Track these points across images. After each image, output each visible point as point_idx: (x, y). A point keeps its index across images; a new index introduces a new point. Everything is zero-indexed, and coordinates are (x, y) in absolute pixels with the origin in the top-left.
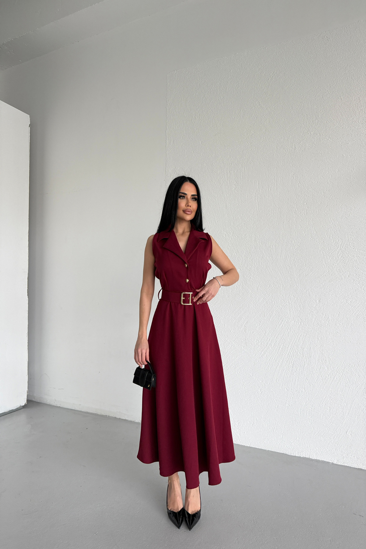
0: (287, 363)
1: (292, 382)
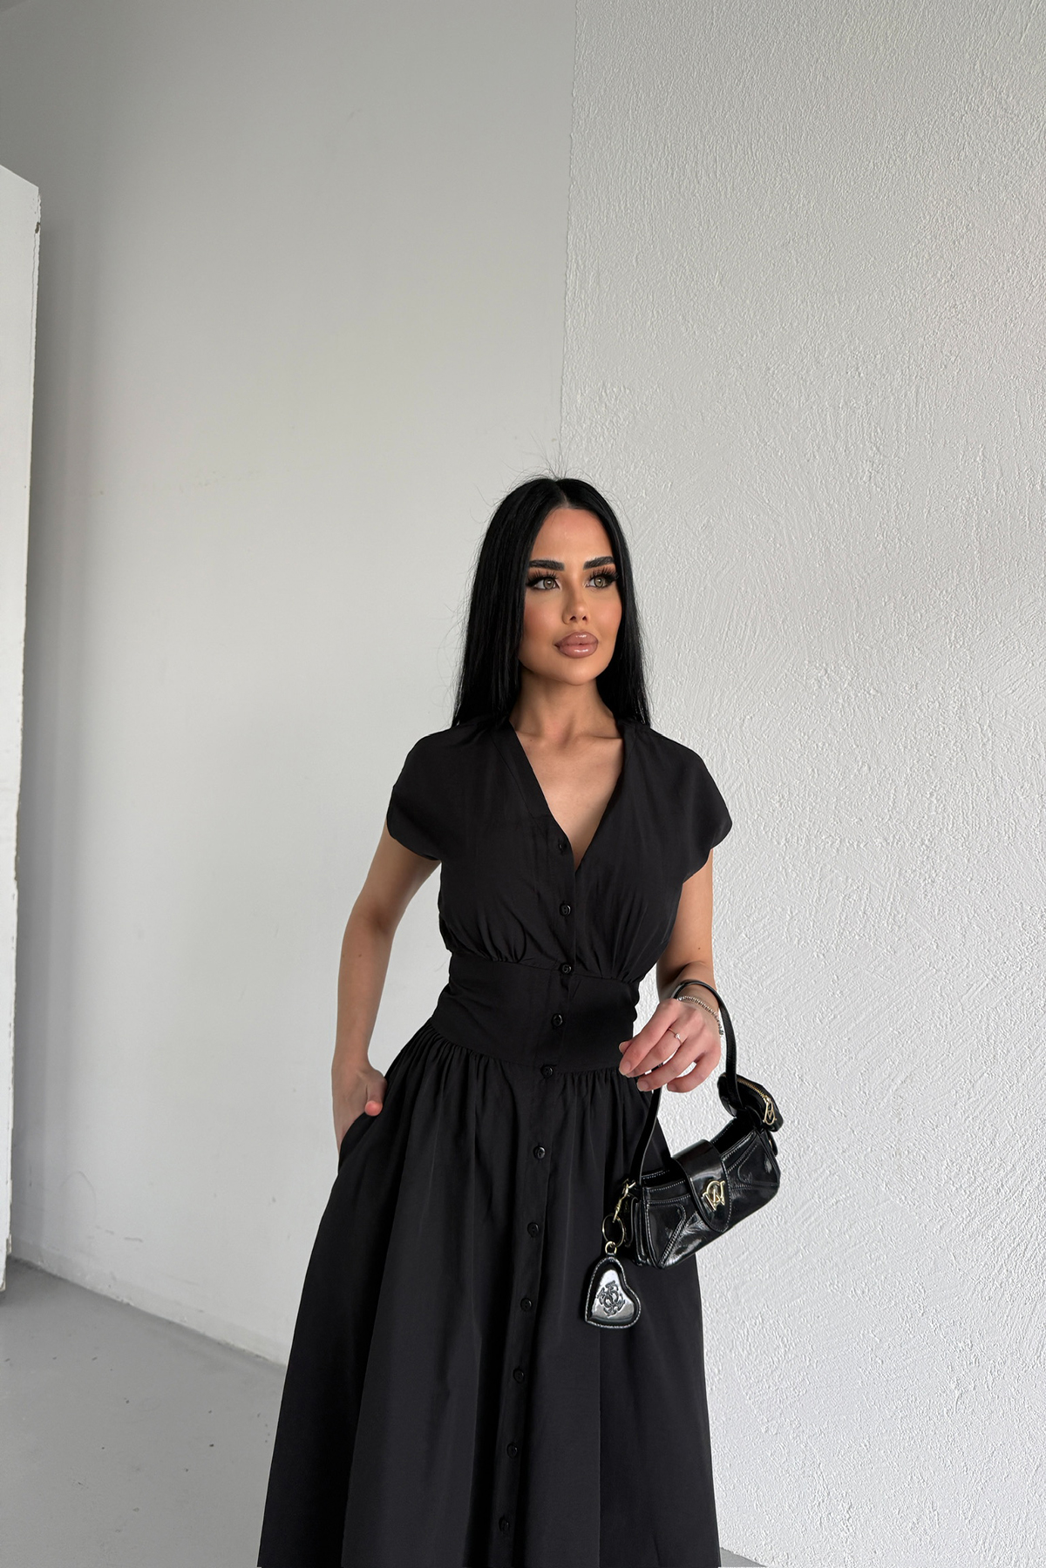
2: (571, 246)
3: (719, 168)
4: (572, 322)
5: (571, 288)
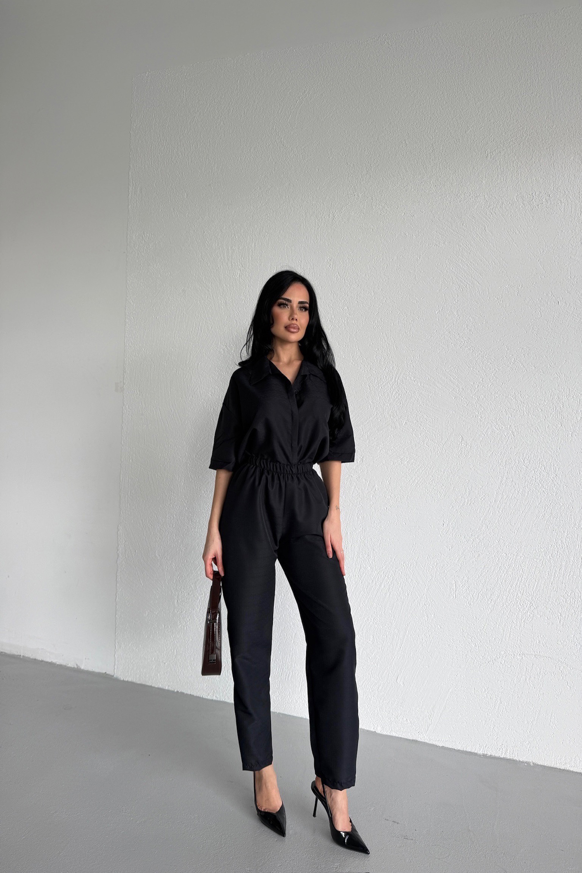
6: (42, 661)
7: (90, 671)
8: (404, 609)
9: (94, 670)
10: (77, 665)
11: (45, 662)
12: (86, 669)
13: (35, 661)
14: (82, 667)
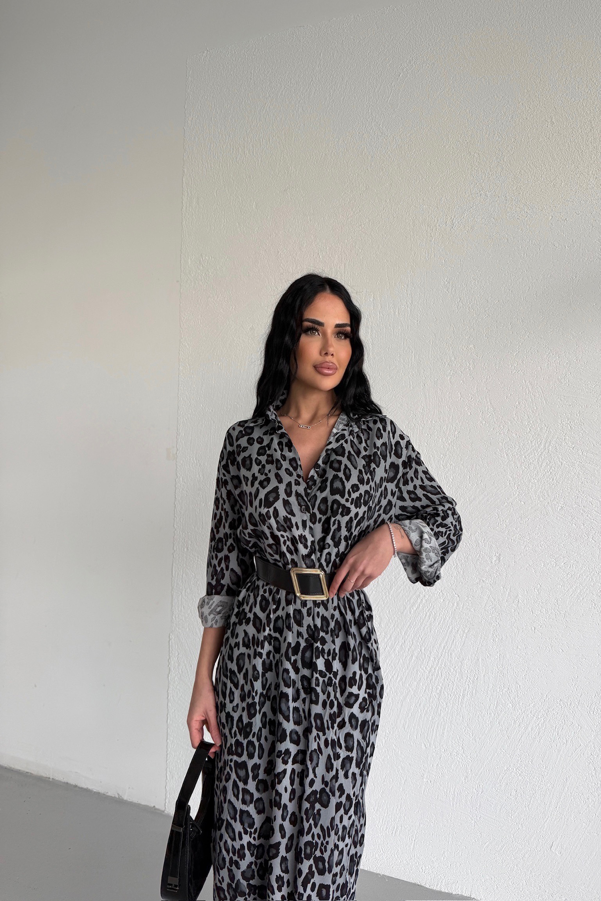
0: (427, 691)
1: (436, 732)
2: (184, 184)
3: (255, 150)
4: (186, 223)
5: (185, 205)
6: (76, 786)
7: (135, 803)
8: (560, 759)
9: (139, 802)
10: (118, 794)
11: (79, 788)
12: (131, 801)
13: (67, 787)
14: (125, 798)
